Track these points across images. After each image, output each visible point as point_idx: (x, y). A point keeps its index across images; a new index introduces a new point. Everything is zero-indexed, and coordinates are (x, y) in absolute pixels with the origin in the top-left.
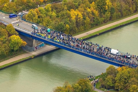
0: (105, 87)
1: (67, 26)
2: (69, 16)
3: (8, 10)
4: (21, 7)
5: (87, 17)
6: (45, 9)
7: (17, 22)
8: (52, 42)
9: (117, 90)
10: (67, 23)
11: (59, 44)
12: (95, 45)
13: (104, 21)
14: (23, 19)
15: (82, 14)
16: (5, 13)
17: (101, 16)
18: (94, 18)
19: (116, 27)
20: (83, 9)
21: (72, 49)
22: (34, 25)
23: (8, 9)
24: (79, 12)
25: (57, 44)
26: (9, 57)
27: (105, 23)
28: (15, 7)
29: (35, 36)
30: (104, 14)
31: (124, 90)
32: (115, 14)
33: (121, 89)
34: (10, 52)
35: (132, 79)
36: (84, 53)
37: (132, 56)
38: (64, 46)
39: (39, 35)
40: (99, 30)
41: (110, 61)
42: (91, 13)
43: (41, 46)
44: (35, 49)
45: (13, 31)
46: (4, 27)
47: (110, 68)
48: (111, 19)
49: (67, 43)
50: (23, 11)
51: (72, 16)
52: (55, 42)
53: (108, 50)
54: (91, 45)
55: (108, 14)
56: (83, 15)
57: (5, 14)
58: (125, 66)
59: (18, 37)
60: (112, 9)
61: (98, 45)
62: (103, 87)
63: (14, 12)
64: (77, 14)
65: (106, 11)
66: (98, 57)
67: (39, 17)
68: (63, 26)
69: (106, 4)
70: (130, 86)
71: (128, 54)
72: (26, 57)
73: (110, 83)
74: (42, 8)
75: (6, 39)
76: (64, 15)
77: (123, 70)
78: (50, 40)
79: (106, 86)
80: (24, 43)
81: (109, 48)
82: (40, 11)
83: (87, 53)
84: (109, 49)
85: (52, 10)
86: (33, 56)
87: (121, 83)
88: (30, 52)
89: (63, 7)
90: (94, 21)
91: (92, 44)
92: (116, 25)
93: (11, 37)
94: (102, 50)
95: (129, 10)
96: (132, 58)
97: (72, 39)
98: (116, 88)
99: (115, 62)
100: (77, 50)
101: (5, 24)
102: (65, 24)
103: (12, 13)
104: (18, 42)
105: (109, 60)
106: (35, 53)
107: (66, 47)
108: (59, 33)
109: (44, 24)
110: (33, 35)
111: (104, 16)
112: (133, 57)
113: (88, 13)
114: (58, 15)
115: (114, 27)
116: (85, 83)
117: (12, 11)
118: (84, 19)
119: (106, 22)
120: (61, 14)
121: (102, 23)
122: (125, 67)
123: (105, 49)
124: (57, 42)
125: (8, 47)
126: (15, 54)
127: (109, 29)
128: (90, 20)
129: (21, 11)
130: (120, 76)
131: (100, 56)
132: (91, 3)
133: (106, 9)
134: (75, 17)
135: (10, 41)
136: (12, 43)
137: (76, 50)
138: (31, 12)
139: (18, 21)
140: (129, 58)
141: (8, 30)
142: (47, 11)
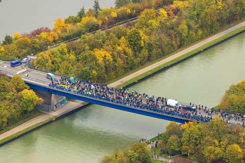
0: (167, 153)
1: (94, 72)
2: (94, 59)
3: (7, 56)
4: (25, 51)
5: (119, 58)
6: (59, 50)
7: (24, 72)
8: (81, 95)
9: (186, 156)
10: (94, 68)
11: (91, 98)
12: (142, 95)
13: (141, 63)
14: (31, 66)
15: (111, 55)
16: (4, 60)
17: (136, 56)
18: (127, 59)
19: (158, 69)
20: (110, 47)
21: (112, 103)
22: (49, 74)
23: (6, 54)
24: (105, 52)
25: (89, 97)
26: (21, 121)
27: (141, 65)
28: (16, 51)
29: (55, 88)
30: (140, 53)
31: (196, 154)
32: (154, 51)
33: (191, 154)
34: (22, 113)
35: (206, 138)
36: (130, 107)
37: (198, 107)
38: (99, 100)
39: (61, 88)
40: (137, 76)
41: (169, 115)
42: (123, 52)
43: (61, 103)
44: (55, 108)
45: (22, 84)
46: (9, 80)
47: (171, 125)
48: (149, 60)
49: (103, 96)
50: (28, 56)
51: (98, 58)
52: (86, 95)
53: (162, 101)
54: (136, 96)
55: (145, 52)
56: (113, 56)
57: (4, 62)
58: (191, 121)
59: (31, 91)
60: (150, 45)
61: (147, 96)
62: (164, 153)
63: (16, 59)
64: (103, 56)
65: (142, 48)
66: (150, 112)
67: (53, 63)
68: (89, 73)
69: (141, 38)
70: (203, 149)
71: (192, 104)
72: (44, 120)
73: (175, 147)
74: (55, 49)
75: (15, 97)
76: (86, 57)
77: (190, 126)
78: (78, 93)
79: (169, 150)
80: (40, 101)
81: (163, 98)
82: (52, 54)
83: (134, 108)
84: (164, 100)
85: (69, 52)
86: (54, 117)
87: (191, 145)
88: (49, 112)
89: (83, 46)
90: (127, 63)
91: (138, 94)
92: (158, 67)
93: (23, 92)
94: (153, 102)
95: (172, 45)
96: (198, 110)
97: (108, 89)
98: (183, 153)
99: (176, 117)
100: (119, 104)
101: (9, 75)
102: (90, 69)
103: (14, 60)
104: (33, 99)
105: (167, 115)
106: (56, 114)
107: (102, 100)
108: (88, 82)
109: (62, 72)
110: (52, 88)
111: (140, 55)
112: (200, 109)
113: (119, 53)
114: (78, 58)
115: (157, 70)
116: (143, 148)
117: (13, 57)
118: (115, 61)
119: (143, 64)
120: (82, 57)
121: (138, 66)
122: (192, 123)
123: (157, 100)
124: (88, 95)
125: (20, 108)
126: (28, 117)
127: (150, 73)
128: (122, 62)
129: (25, 56)
130: (188, 135)
131: (154, 110)
132: (119, 38)
133: (142, 46)
134: (102, 59)
135: (20, 98)
136: (25, 101)
137: (117, 104)
138: (42, 55)
139: (25, 70)
140: (194, 110)
141: (15, 84)
142: (62, 53)
